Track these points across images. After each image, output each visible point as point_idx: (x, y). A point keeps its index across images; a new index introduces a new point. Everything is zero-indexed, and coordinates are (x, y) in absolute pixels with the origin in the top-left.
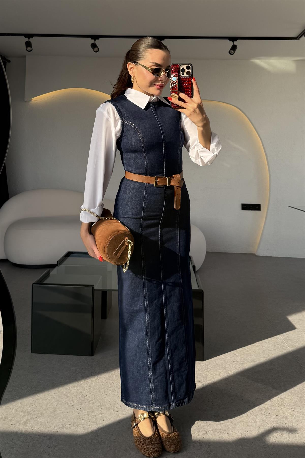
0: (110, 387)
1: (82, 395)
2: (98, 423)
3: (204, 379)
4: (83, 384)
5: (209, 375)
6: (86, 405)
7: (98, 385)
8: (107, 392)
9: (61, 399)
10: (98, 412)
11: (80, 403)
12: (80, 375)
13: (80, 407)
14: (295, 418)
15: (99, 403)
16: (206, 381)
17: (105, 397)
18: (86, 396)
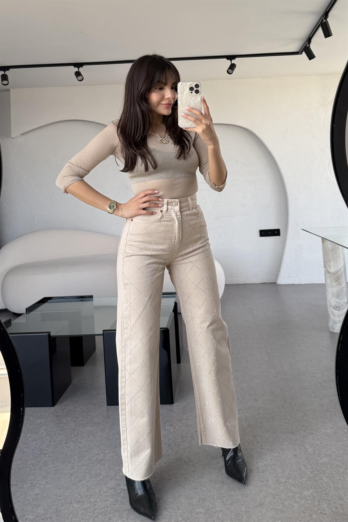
0: (73, 438)
1: (40, 448)
2: (48, 477)
5: (185, 417)
6: (41, 459)
7: (60, 437)
8: (68, 444)
10: (51, 466)
11: (36, 457)
12: (44, 428)
14: (262, 456)
15: (56, 456)
17: (64, 448)
18: (43, 450)
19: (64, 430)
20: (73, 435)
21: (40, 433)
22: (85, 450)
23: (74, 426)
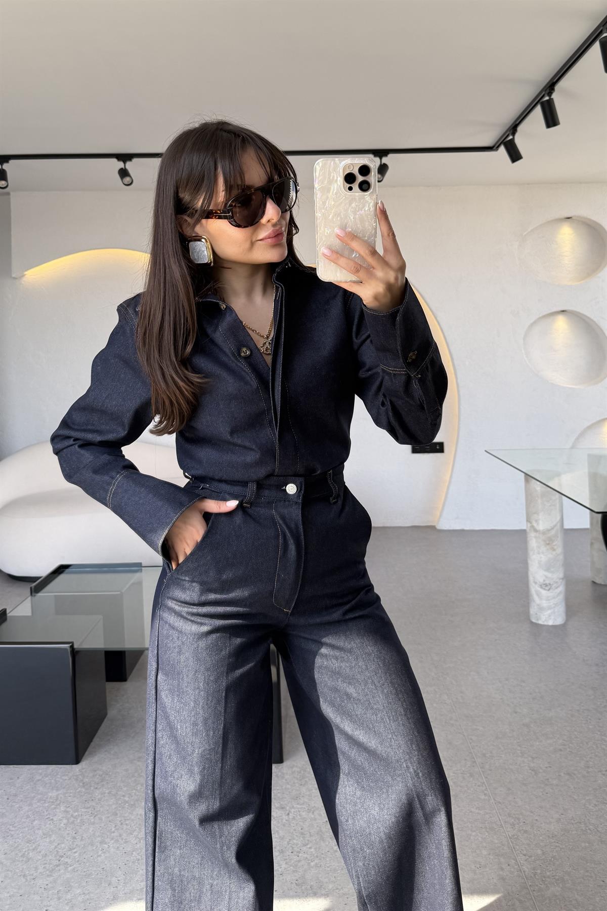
0: (114, 832)
1: (58, 852)
3: (293, 802)
4: (62, 829)
6: (59, 876)
7: (91, 829)
8: (105, 843)
9: (15, 865)
10: (78, 892)
11: (50, 872)
12: (62, 808)
13: (48, 880)
15: (85, 870)
16: (295, 806)
17: (99, 854)
18: (63, 856)
19: (96, 815)
20: (114, 826)
21: (55, 819)
22: (135, 858)
23: (114, 807)
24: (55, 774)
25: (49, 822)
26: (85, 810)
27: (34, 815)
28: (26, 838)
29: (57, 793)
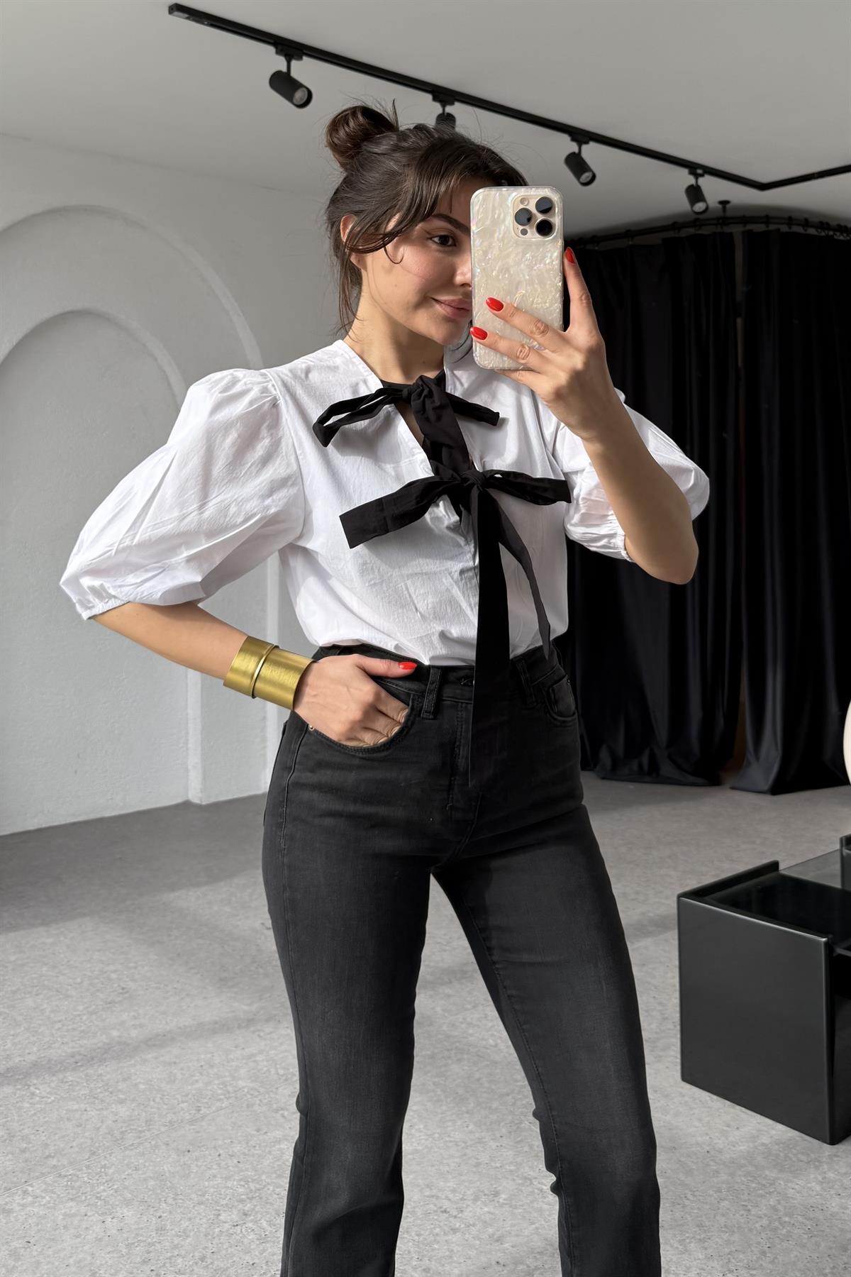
24: (791, 1146)
25: (742, 1212)
26: (804, 1221)
27: (728, 1191)
28: (699, 1219)
29: (779, 1176)
